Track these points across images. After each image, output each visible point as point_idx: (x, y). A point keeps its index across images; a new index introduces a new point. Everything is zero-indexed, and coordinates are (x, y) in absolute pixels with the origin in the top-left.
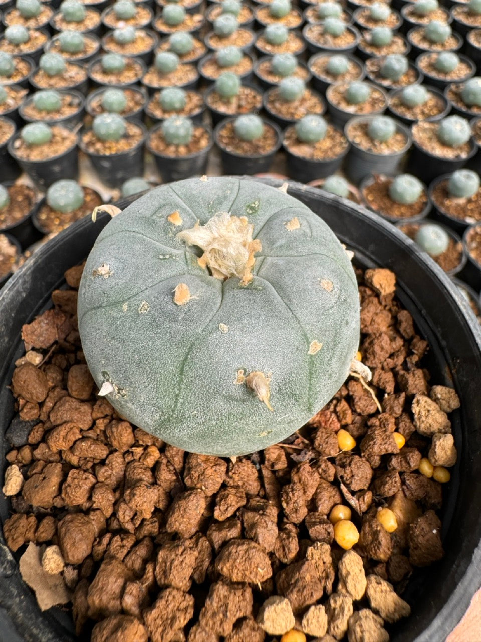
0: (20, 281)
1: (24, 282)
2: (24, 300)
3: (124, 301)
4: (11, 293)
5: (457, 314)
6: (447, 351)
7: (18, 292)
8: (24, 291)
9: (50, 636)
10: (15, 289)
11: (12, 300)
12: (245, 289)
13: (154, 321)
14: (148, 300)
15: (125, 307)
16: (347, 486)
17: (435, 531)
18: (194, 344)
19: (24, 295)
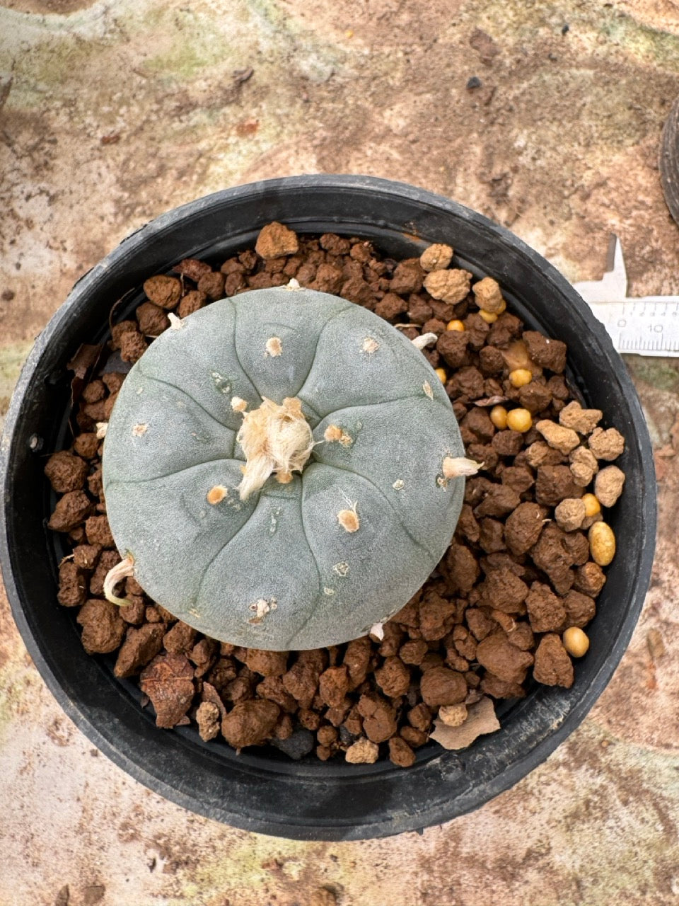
0: (99, 725)
1: (100, 717)
2: (123, 721)
3: (321, 591)
4: (116, 739)
5: (374, 196)
6: (391, 225)
7: (114, 729)
8: (112, 720)
9: (525, 723)
10: (110, 733)
11: (126, 739)
12: (354, 443)
13: (362, 561)
14: (334, 562)
15: (328, 591)
16: (479, 398)
17: (548, 342)
18: (402, 524)
19: (116, 721)
